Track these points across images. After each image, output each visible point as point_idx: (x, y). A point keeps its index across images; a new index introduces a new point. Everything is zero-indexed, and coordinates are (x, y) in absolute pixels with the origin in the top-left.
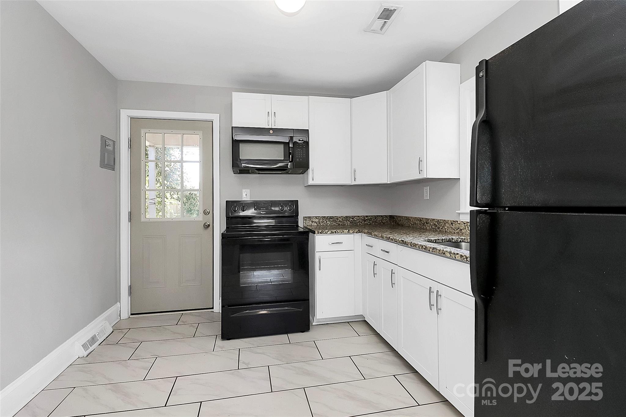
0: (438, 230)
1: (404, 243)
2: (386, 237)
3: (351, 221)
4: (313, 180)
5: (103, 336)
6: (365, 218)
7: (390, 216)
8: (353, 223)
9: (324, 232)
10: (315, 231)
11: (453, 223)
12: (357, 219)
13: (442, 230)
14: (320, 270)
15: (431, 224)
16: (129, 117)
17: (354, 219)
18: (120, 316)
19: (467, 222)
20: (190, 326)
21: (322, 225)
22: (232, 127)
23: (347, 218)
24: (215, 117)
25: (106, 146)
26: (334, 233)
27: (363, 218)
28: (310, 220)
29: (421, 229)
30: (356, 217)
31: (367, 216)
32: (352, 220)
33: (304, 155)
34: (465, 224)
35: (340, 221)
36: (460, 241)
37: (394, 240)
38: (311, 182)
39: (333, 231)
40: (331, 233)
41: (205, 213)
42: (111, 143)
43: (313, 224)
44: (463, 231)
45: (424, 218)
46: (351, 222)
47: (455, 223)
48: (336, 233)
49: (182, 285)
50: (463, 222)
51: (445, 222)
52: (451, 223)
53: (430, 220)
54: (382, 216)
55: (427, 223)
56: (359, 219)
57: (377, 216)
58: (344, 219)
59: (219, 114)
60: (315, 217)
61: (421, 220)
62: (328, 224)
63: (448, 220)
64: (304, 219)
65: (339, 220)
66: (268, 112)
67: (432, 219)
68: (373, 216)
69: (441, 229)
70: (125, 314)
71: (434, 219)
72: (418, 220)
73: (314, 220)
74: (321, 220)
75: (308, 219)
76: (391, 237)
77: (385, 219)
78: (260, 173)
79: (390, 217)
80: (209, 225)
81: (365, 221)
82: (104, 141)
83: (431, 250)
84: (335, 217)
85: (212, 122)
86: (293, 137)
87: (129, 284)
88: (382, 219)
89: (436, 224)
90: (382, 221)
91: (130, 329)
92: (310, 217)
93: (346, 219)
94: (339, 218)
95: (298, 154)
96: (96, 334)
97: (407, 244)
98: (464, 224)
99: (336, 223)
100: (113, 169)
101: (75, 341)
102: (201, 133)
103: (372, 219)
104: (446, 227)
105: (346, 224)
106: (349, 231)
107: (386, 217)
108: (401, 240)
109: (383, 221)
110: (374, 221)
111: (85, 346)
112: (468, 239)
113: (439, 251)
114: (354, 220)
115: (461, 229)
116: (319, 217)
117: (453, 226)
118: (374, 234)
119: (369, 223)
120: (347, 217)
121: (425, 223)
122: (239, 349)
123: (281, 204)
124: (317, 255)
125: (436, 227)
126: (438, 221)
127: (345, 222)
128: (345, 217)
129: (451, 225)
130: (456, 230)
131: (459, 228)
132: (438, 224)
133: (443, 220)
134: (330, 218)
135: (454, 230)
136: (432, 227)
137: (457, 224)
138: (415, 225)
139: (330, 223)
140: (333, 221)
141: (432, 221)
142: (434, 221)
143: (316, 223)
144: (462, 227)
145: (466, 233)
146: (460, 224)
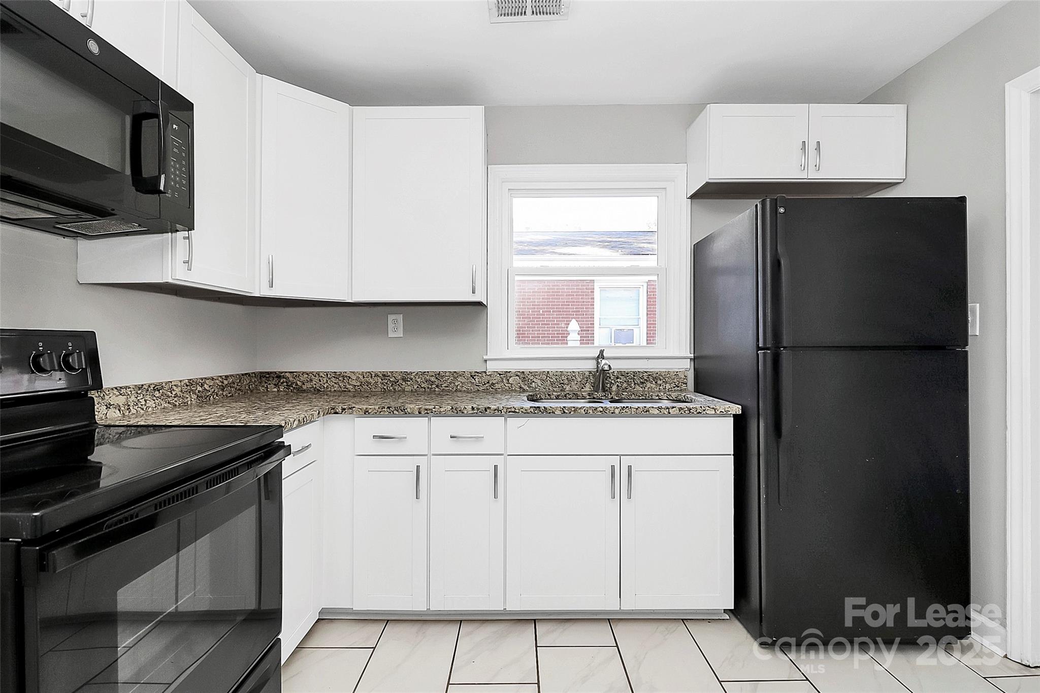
0: (437, 389)
2: (471, 408)
3: (199, 391)
8: (202, 397)
11: (475, 376)
12: (209, 386)
13: (447, 388)
15: (418, 380)
17: (205, 385)
19: (506, 372)
23: (192, 385)
27: (221, 381)
28: (100, 400)
29: (385, 392)
30: (207, 382)
31: (226, 377)
32: (201, 389)
34: (502, 374)
35: (177, 396)
43: (111, 413)
44: (497, 386)
45: (396, 372)
47: (480, 375)
50: (497, 372)
51: (455, 375)
52: (469, 376)
53: (413, 374)
54: (249, 375)
55: (404, 380)
56: (214, 384)
57: (243, 375)
58: (184, 388)
60: (116, 388)
61: (389, 376)
62: (149, 407)
63: (464, 372)
65: (174, 393)
67: (420, 372)
68: (236, 375)
69: (445, 387)
71: (428, 372)
72: (376, 375)
73: (113, 399)
74: (133, 398)
76: (491, 407)
77: (253, 380)
83: (617, 411)
84: (166, 383)
88: (249, 382)
89: (433, 379)
93: (189, 388)
94: (174, 388)
98: (500, 374)
99: (169, 403)
103: (234, 384)
104: (459, 383)
105: (189, 403)
109: (251, 386)
110: (238, 387)
113: (637, 409)
114: (205, 389)
115: (494, 382)
116: (126, 388)
117: (475, 379)
118: (419, 408)
119: (229, 393)
120: (191, 382)
121: (400, 381)
125: (431, 385)
126: (439, 374)
127: (187, 396)
128: (188, 384)
129: (471, 378)
130: (483, 385)
131: (488, 383)
132: (438, 379)
133: (450, 372)
134: (154, 390)
135: (477, 386)
136: (419, 387)
137: (484, 376)
138: (367, 386)
139: (154, 405)
140: (162, 397)
141: (421, 376)
142: (426, 376)
143: (119, 410)
144: (495, 380)
145: (504, 388)
146: (492, 376)
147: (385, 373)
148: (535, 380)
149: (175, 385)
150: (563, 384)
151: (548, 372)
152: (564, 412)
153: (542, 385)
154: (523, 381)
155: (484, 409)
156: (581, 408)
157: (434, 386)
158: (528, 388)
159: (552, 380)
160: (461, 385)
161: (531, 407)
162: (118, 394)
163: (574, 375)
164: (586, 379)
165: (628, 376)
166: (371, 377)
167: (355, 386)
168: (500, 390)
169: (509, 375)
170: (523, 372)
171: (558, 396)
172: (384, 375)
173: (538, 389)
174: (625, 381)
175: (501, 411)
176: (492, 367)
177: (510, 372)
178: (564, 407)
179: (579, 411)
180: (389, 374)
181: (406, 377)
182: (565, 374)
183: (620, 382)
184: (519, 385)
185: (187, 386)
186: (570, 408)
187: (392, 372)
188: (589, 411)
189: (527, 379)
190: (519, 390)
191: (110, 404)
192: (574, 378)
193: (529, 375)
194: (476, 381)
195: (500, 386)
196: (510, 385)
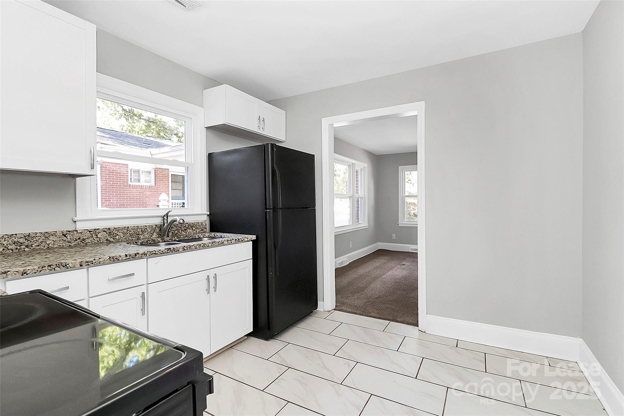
0: (26, 249)
11: (67, 234)
15: (4, 243)
19: (96, 229)
34: (92, 231)
44: (87, 241)
47: (72, 233)
50: (87, 230)
51: (47, 235)
52: (62, 235)
63: (56, 232)
67: (7, 235)
69: (36, 246)
71: (16, 234)
89: (22, 240)
98: (90, 232)
115: (85, 238)
125: (20, 246)
126: (28, 236)
129: (63, 236)
130: (74, 241)
131: (79, 239)
132: (28, 240)
133: (41, 233)
135: (68, 242)
137: (76, 234)
141: (7, 239)
142: (13, 238)
144: (85, 236)
145: (93, 242)
146: (83, 233)
148: (118, 234)
150: (138, 234)
151: (128, 227)
152: (184, 249)
153: (124, 236)
154: (109, 235)
155: (134, 255)
156: (193, 246)
157: (23, 247)
158: (113, 240)
159: (131, 233)
160: (53, 243)
161: (165, 249)
163: (146, 228)
164: (153, 230)
165: (178, 226)
168: (90, 243)
169: (97, 231)
170: (109, 229)
171: (142, 242)
173: (121, 240)
174: (176, 230)
175: (146, 254)
176: (80, 226)
177: (98, 229)
178: (184, 246)
179: (192, 247)
182: (140, 227)
183: (174, 230)
184: (106, 238)
186: (187, 247)
188: (197, 247)
189: (112, 233)
190: (106, 242)
192: (146, 230)
193: (113, 230)
194: (67, 238)
195: (90, 240)
196: (99, 239)
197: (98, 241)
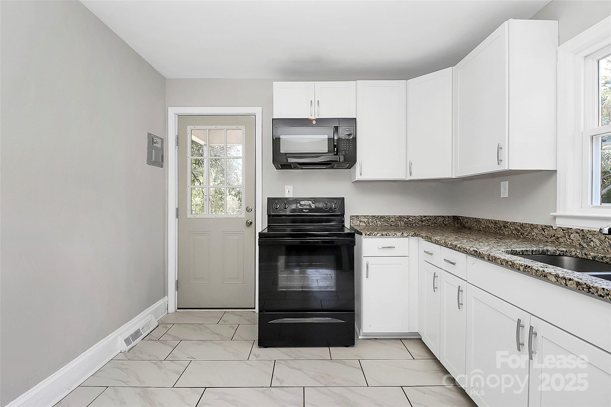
0: (521, 236)
1: (477, 254)
2: (451, 244)
3: (405, 221)
4: (361, 175)
5: (147, 330)
6: (423, 218)
7: (453, 216)
8: (408, 224)
9: (372, 234)
10: (362, 233)
11: (545, 229)
12: (413, 220)
13: (527, 237)
14: (367, 277)
15: (512, 228)
16: (176, 114)
17: (410, 219)
18: (168, 310)
19: (568, 228)
20: (230, 327)
21: (372, 225)
22: (273, 119)
23: (401, 218)
24: (257, 111)
25: (153, 144)
26: (384, 236)
27: (420, 218)
28: (357, 219)
29: (496, 233)
30: (411, 217)
31: (425, 217)
32: (407, 220)
33: (351, 147)
34: (565, 230)
35: (393, 221)
36: (560, 254)
37: (462, 249)
38: (358, 177)
39: (383, 233)
40: (381, 236)
41: (248, 210)
42: (159, 141)
43: (361, 224)
44: (561, 240)
45: (501, 221)
46: (405, 223)
47: (548, 229)
48: (387, 235)
49: (225, 283)
50: (561, 227)
51: (533, 227)
52: (541, 229)
53: (509, 223)
54: (443, 217)
55: (505, 227)
56: (416, 219)
57: (437, 216)
58: (397, 219)
59: (261, 108)
60: (363, 216)
62: (378, 224)
63: (538, 225)
64: (351, 218)
65: (391, 220)
66: (311, 101)
67: (512, 222)
68: (432, 216)
69: (526, 235)
70: (172, 308)
71: (516, 223)
72: (492, 222)
73: (362, 220)
74: (371, 220)
75: (355, 218)
76: (458, 246)
77: (447, 220)
78: (303, 168)
79: (453, 218)
80: (251, 223)
81: (422, 222)
82: (152, 139)
84: (387, 216)
85: (255, 115)
86: (338, 126)
87: (176, 279)
88: (443, 220)
89: (519, 228)
90: (443, 222)
91: (174, 324)
92: (358, 216)
93: (399, 219)
94: (391, 218)
95: (344, 146)
96: (141, 329)
97: (482, 256)
98: (563, 230)
99: (388, 224)
100: (162, 166)
101: (118, 336)
102: (243, 127)
103: (431, 220)
104: (535, 233)
105: (400, 225)
106: (402, 234)
107: (449, 218)
108: (473, 250)
109: (445, 222)
110: (434, 222)
111: (127, 341)
112: (571, 252)
115: (559, 237)
116: (367, 216)
117: (545, 232)
118: (435, 239)
119: (427, 224)
121: (503, 228)
122: (275, 360)
123: (325, 202)
124: (364, 261)
125: (518, 233)
126: (522, 225)
127: (399, 222)
128: (399, 217)
129: (542, 230)
130: (550, 237)
131: (554, 236)
132: (522, 229)
133: (529, 224)
134: (381, 218)
135: (546, 237)
136: (512, 233)
137: (551, 230)
138: (488, 228)
139: (381, 224)
140: (385, 221)
141: (513, 225)
142: (515, 225)
143: (365, 223)
144: (559, 234)
145: (566, 243)
146: (557, 230)
147: (496, 221)
148: (594, 239)
149: (391, 217)
154: (583, 239)
155: (455, 246)
156: (498, 259)
157: (520, 233)
158: (587, 247)
160: (535, 235)
162: (364, 218)
166: (490, 223)
167: (483, 228)
168: (564, 244)
169: (570, 231)
170: (582, 230)
172: (495, 223)
176: (560, 223)
177: (571, 229)
178: (489, 255)
180: (497, 222)
181: (505, 225)
184: (580, 242)
185: (398, 218)
187: (499, 221)
189: (586, 237)
190: (579, 246)
191: (361, 221)
193: (587, 233)
194: (545, 233)
195: (563, 240)
196: (571, 241)
197: (571, 244)
